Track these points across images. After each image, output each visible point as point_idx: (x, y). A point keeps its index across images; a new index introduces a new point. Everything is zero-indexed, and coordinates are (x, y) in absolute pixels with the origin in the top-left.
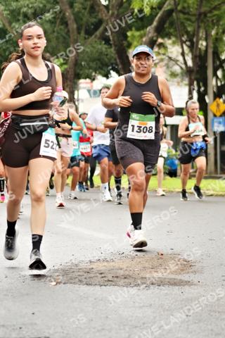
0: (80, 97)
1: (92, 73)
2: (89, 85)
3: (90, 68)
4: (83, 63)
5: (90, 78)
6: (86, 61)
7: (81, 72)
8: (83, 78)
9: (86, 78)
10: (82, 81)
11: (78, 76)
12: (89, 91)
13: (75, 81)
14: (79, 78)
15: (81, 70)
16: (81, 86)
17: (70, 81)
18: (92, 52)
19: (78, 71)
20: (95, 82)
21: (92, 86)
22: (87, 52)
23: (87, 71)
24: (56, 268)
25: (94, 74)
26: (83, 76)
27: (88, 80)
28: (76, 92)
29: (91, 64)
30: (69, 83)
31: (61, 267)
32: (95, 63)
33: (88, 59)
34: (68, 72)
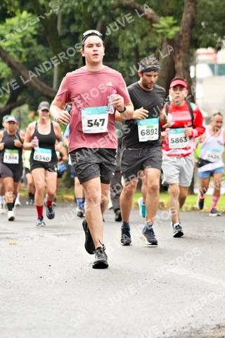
0: (198, 76)
1: (217, 38)
2: (211, 58)
3: (215, 31)
4: (203, 24)
5: (213, 46)
6: (207, 20)
7: (201, 38)
8: (204, 47)
9: (207, 47)
10: (201, 51)
11: (196, 44)
12: (212, 66)
13: (191, 50)
14: (197, 47)
15: (201, 34)
16: (200, 58)
17: (184, 51)
18: (217, 6)
19: (196, 36)
20: (221, 53)
21: (216, 59)
22: (210, 6)
23: (209, 36)
24: (167, 335)
25: (219, 40)
26: (203, 43)
27: (210, 50)
28: (192, 68)
29: (217, 25)
30: (182, 53)
31: (175, 334)
32: (221, 23)
33: (211, 18)
34: (181, 36)
